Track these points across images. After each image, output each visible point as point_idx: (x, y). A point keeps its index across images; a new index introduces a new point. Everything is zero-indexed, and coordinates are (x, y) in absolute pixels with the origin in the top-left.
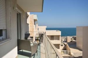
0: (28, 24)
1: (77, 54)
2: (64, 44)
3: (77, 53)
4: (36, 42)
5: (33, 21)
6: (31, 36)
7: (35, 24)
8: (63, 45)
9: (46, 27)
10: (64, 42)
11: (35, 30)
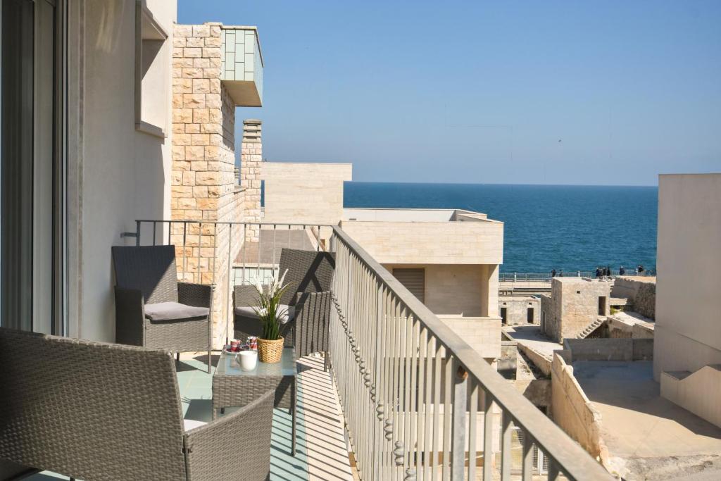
0: (156, 136)
1: (671, 467)
2: (523, 352)
3: (664, 460)
4: (250, 358)
5: (217, 101)
6: (184, 271)
7: (229, 139)
8: (520, 362)
9: (344, 173)
10: (520, 332)
11: (227, 208)
